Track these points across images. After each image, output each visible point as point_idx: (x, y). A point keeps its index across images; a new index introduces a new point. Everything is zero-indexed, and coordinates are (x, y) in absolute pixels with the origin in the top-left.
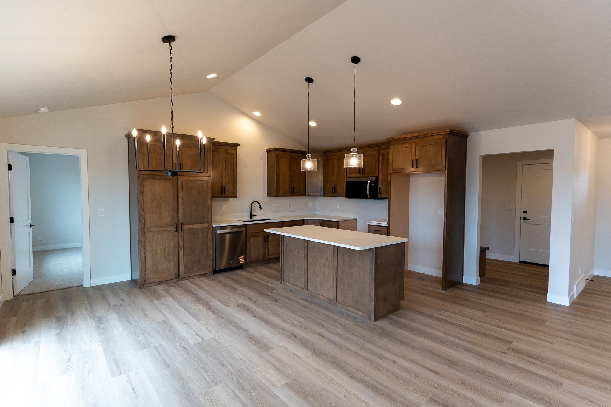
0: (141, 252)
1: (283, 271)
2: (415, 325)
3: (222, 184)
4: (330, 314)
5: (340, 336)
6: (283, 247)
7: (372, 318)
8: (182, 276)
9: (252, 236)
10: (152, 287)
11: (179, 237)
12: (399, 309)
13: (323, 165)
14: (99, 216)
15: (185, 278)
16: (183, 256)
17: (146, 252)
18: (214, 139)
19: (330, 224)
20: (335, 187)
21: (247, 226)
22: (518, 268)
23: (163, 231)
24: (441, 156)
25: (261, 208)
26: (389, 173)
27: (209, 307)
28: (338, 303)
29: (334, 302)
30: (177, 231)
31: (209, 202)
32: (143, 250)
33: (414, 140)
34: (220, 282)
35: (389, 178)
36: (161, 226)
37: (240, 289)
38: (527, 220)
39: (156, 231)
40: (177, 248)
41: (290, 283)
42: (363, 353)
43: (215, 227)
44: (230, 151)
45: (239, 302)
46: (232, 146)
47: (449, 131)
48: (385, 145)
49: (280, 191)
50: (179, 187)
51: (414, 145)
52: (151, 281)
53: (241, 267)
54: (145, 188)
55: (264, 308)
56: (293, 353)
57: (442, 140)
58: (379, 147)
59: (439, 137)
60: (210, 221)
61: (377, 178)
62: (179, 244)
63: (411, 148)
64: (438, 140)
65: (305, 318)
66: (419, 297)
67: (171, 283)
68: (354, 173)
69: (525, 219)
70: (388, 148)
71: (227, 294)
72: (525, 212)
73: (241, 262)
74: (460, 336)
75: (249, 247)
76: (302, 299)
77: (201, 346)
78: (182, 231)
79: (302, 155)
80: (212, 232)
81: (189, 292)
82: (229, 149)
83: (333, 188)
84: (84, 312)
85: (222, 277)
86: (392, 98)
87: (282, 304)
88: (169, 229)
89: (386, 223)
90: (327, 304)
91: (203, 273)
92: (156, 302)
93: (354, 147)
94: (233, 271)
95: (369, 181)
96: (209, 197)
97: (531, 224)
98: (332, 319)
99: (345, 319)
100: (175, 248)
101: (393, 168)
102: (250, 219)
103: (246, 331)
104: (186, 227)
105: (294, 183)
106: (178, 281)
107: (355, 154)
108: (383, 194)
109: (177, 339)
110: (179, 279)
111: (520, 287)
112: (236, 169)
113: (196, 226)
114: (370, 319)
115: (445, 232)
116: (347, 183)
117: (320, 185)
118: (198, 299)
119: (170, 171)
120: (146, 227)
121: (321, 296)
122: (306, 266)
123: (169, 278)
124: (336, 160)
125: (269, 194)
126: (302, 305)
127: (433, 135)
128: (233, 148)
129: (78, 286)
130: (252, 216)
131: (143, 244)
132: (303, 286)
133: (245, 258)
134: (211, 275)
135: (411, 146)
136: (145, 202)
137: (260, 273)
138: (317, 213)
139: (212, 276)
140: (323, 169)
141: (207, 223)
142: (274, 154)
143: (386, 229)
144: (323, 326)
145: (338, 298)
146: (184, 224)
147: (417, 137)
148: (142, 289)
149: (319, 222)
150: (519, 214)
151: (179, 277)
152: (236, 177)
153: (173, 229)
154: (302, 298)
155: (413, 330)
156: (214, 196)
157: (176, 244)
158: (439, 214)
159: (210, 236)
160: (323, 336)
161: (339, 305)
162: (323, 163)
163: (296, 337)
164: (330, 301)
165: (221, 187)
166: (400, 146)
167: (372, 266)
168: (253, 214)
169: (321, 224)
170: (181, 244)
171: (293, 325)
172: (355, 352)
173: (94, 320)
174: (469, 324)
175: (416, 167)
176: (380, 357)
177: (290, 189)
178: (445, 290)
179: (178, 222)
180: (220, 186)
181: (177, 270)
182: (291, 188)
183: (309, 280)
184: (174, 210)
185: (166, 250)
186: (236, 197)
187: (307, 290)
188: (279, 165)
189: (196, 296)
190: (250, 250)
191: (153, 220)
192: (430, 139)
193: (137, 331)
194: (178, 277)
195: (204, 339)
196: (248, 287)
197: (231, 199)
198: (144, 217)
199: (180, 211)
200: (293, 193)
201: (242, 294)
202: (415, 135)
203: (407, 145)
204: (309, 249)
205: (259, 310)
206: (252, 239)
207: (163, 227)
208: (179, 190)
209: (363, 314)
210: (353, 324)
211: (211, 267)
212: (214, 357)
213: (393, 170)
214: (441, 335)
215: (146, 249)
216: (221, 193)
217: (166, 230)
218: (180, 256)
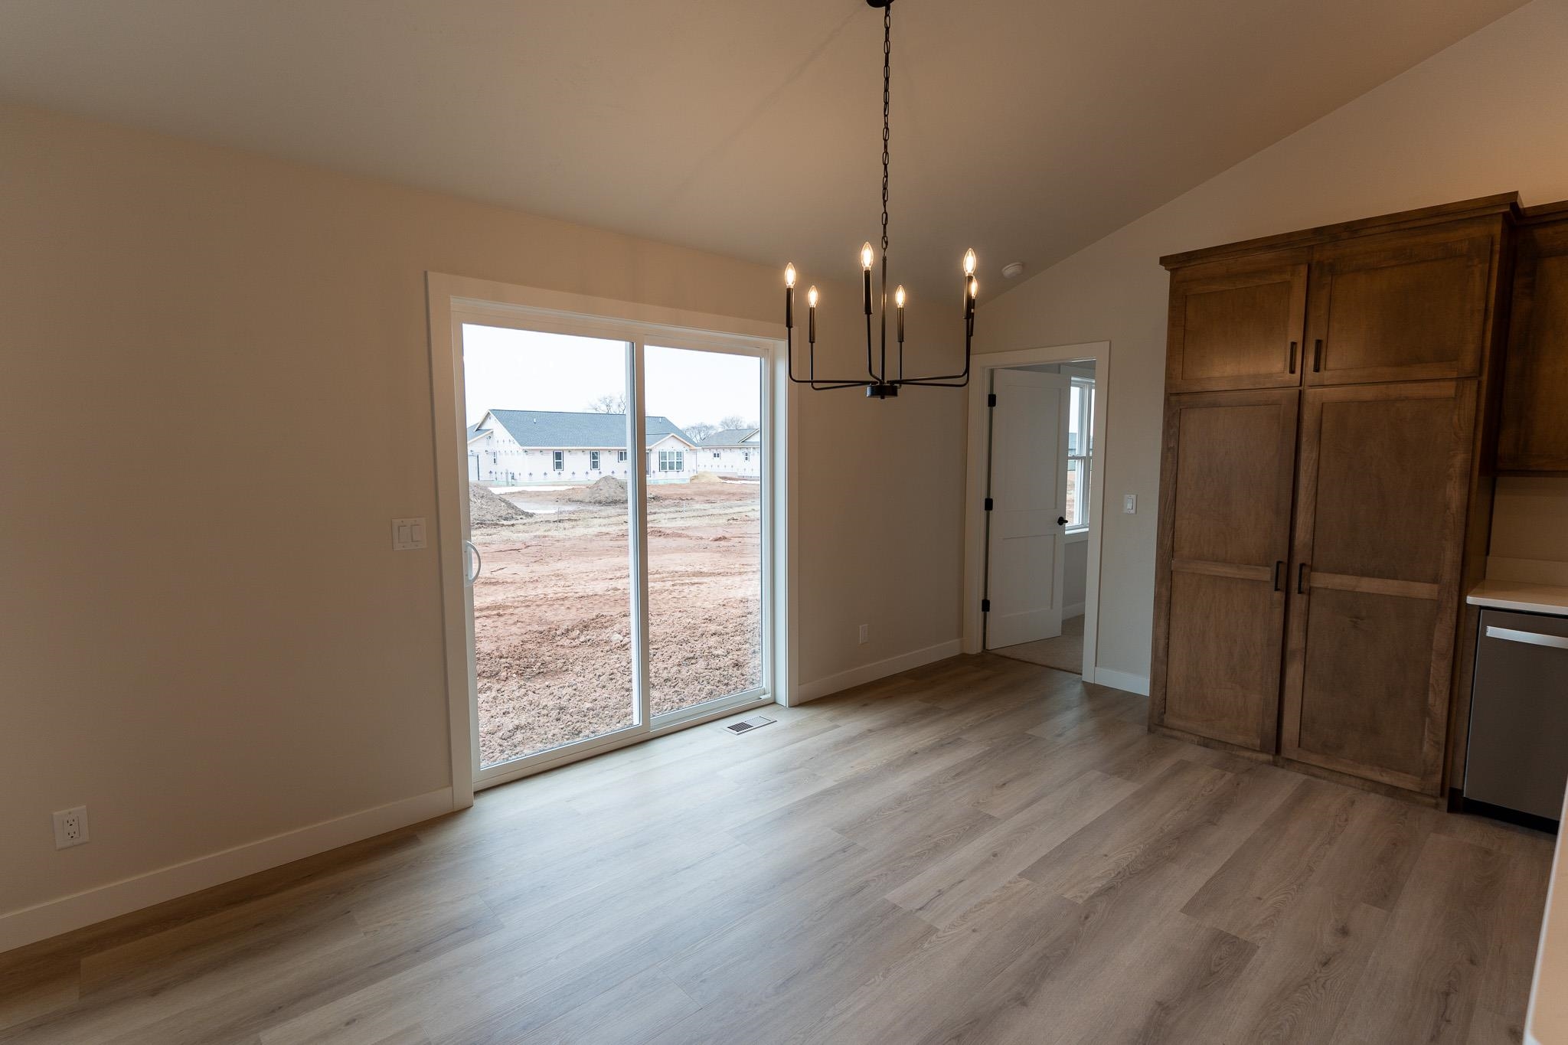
0: (1156, 628)
8: (1290, 750)
11: (1291, 613)
15: (1308, 768)
16: (1299, 684)
18: (1516, 197)
23: (1230, 579)
30: (1282, 587)
31: (1453, 492)
32: (1162, 624)
36: (1225, 562)
39: (1205, 573)
40: (1278, 649)
43: (1479, 607)
50: (1304, 431)
52: (1183, 724)
54: (1181, 436)
60: (1448, 575)
62: (1287, 635)
67: (1249, 759)
78: (1302, 593)
80: (1451, 628)
88: (1251, 574)
96: (1455, 471)
100: (1269, 644)
104: (1321, 580)
106: (1275, 764)
110: (1281, 762)
120: (1177, 553)
123: (1239, 739)
131: (1163, 606)
134: (1437, 806)
136: (1179, 476)
139: (1442, 816)
141: (1435, 580)
146: (1312, 569)
148: (1154, 736)
151: (1278, 751)
153: (1267, 577)
157: (1278, 635)
170: (1295, 641)
179: (1288, 556)
181: (1270, 723)
185: (1236, 642)
191: (1200, 537)
194: (1274, 751)
195: (919, 912)
199: (1303, 519)
207: (1232, 563)
211: (1433, 773)
215: (1173, 624)
217: (1242, 579)
218: (1289, 681)
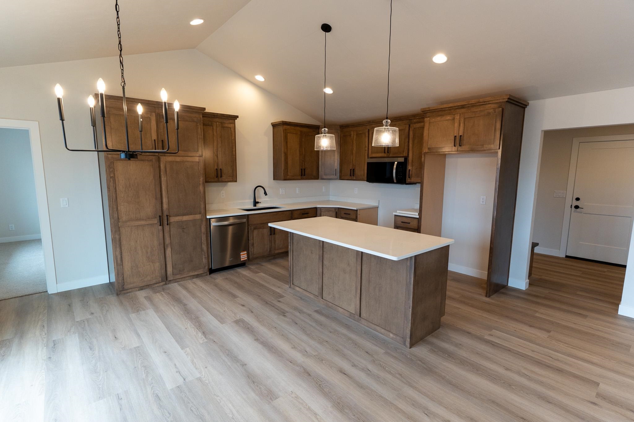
0: (115, 252)
1: (293, 274)
2: (463, 353)
3: (218, 166)
4: (353, 336)
5: (367, 372)
6: (293, 244)
7: (408, 344)
8: (170, 278)
9: (255, 229)
10: (132, 293)
11: (165, 232)
12: (439, 328)
13: (339, 142)
14: (62, 206)
15: (175, 281)
16: (170, 255)
17: (122, 251)
18: (204, 109)
19: (347, 212)
20: (354, 169)
21: (250, 216)
22: (566, 265)
23: (143, 226)
24: (494, 131)
25: (266, 194)
26: (423, 153)
27: (199, 325)
28: (362, 319)
29: (357, 317)
30: (161, 224)
31: (201, 188)
32: (118, 249)
33: (458, 110)
34: (216, 285)
35: (423, 159)
36: (140, 220)
37: (240, 296)
38: (579, 208)
39: (134, 225)
40: (162, 245)
41: (301, 288)
42: (402, 405)
43: (210, 219)
44: (226, 125)
45: (238, 317)
46: (229, 118)
47: (508, 98)
48: (418, 118)
49: (289, 173)
50: (161, 171)
51: (457, 117)
52: (131, 286)
53: (243, 265)
54: (116, 172)
55: (269, 326)
56: (306, 405)
57: (497, 110)
58: (410, 120)
59: (493, 106)
60: (203, 211)
61: (406, 159)
62: (165, 240)
63: (454, 121)
64: (492, 110)
65: (321, 342)
66: (460, 308)
67: (157, 286)
68: (377, 153)
69: (577, 207)
70: (423, 122)
71: (223, 304)
72: (578, 199)
73: (242, 259)
74: (526, 373)
75: (253, 241)
76: (316, 311)
77: (181, 393)
78: (168, 225)
79: (315, 130)
80: (206, 225)
81: (177, 300)
82: (225, 122)
83: (351, 169)
84: (38, 333)
85: (219, 278)
86: (434, 53)
87: (292, 319)
88: (150, 222)
89: (417, 214)
90: (348, 318)
91: (196, 273)
92: (133, 316)
93: (387, 118)
94: (234, 269)
95: (396, 163)
96: (201, 182)
97: (584, 213)
98: (356, 344)
99: (373, 343)
100: (159, 245)
101: (429, 147)
102: (254, 206)
103: (244, 365)
104: (173, 219)
105: (305, 164)
106: (166, 284)
107: (388, 128)
108: (412, 178)
109: (150, 379)
110: (167, 282)
111: (578, 293)
112: (234, 147)
113: (185, 218)
114: (405, 344)
115: (494, 227)
116: (369, 164)
117: (335, 167)
118: (187, 312)
119: (124, 151)
120: (120, 220)
121: (339, 308)
122: (321, 270)
123: (154, 281)
124: (355, 137)
125: (276, 177)
126: (316, 321)
127: (485, 103)
128: (231, 121)
129: (43, 292)
130: (255, 203)
131: (118, 242)
132: (317, 294)
133: (248, 254)
134: (207, 275)
135: (454, 119)
136: (117, 188)
137: (265, 273)
138: (332, 198)
139: (208, 277)
140: (339, 146)
141: (200, 213)
142: (281, 129)
143: (416, 221)
144: (344, 356)
145: (361, 312)
146: (170, 216)
147: (463, 107)
148: (120, 296)
149: (334, 210)
150: (569, 201)
151: (167, 279)
152: (235, 157)
153: (156, 222)
154: (316, 309)
155: (463, 362)
156: (207, 181)
157: (162, 241)
158: (482, 203)
159: (203, 230)
160: (345, 374)
161: (363, 321)
162: (339, 140)
163: (310, 375)
164: (351, 315)
165: (217, 169)
166: (439, 118)
167: (410, 278)
168: (257, 200)
169: (336, 212)
170: (168, 241)
171: (305, 353)
172: (391, 403)
173: (47, 346)
174: (533, 351)
175: (460, 146)
176: (426, 413)
177: (301, 171)
178: (489, 297)
179: (162, 213)
180: (216, 167)
181: (163, 271)
182: (302, 169)
183: (324, 287)
184: (156, 199)
185: (148, 248)
186: (236, 181)
187: (322, 298)
188: (287, 143)
189: (185, 307)
190: (253, 245)
191: (130, 212)
192: (479, 109)
193: (99, 366)
194: (165, 279)
195: (186, 380)
196: (249, 292)
197: (229, 183)
198: (117, 208)
199: (165, 200)
200: (304, 175)
201: (242, 304)
202: (459, 104)
203: (449, 117)
204: (325, 250)
205: (262, 330)
206: (256, 232)
207: (143, 220)
208: (162, 173)
209: (394, 337)
210: (383, 351)
211: (206, 266)
212: (197, 414)
213: (429, 149)
214: (501, 370)
215: (123, 248)
216: (217, 177)
217: (147, 224)
218: (167, 255)
